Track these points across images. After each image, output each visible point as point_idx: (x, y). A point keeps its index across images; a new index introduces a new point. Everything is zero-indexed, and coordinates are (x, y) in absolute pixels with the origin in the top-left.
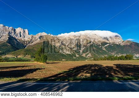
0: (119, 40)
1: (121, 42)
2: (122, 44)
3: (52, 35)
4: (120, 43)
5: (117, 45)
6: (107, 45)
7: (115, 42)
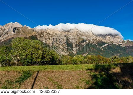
0: (119, 40)
1: (121, 42)
2: (123, 45)
3: (29, 28)
4: (119, 43)
5: (117, 46)
6: (106, 45)
7: (113, 42)
